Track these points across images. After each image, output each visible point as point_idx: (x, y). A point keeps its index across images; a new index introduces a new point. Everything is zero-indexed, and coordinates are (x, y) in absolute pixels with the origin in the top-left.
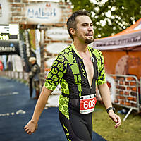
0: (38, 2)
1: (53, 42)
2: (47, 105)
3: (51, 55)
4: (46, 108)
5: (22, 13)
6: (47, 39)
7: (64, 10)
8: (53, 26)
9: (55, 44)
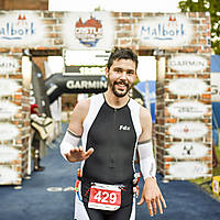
0: (157, 14)
1: (179, 76)
2: (166, 177)
3: (176, 97)
4: (166, 182)
5: (132, 32)
6: (169, 73)
7: (198, 25)
8: (180, 51)
9: (182, 80)
